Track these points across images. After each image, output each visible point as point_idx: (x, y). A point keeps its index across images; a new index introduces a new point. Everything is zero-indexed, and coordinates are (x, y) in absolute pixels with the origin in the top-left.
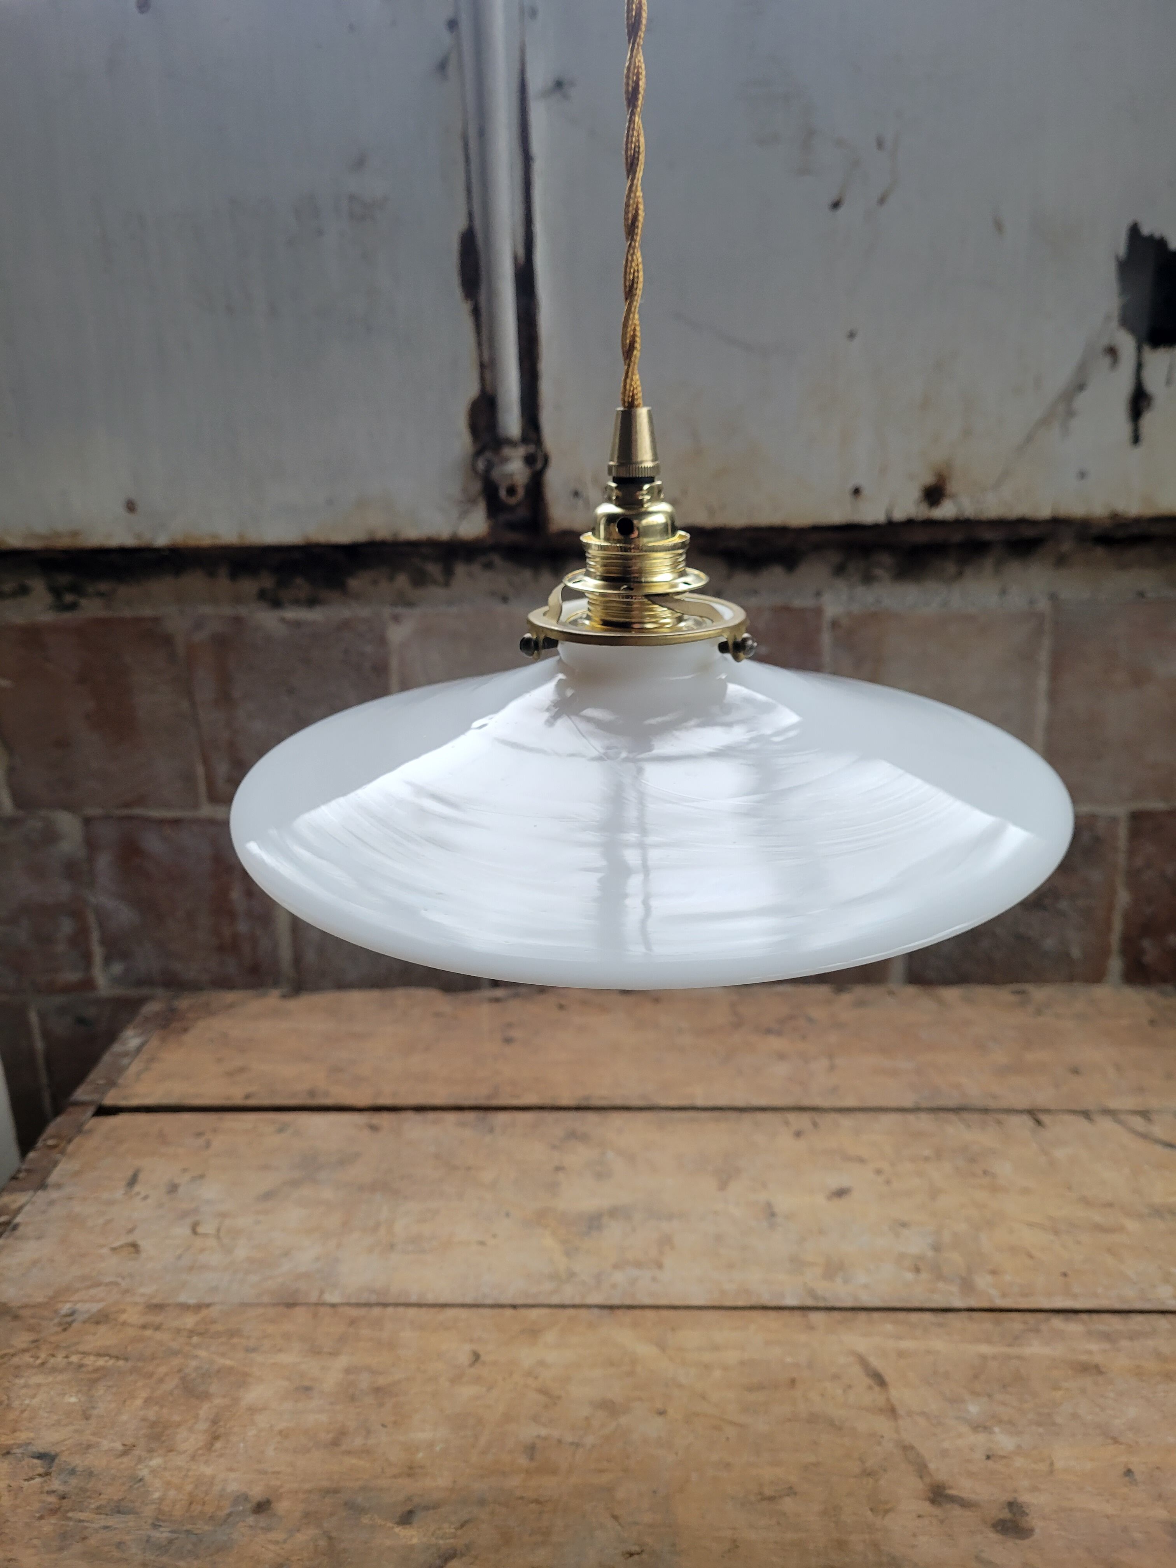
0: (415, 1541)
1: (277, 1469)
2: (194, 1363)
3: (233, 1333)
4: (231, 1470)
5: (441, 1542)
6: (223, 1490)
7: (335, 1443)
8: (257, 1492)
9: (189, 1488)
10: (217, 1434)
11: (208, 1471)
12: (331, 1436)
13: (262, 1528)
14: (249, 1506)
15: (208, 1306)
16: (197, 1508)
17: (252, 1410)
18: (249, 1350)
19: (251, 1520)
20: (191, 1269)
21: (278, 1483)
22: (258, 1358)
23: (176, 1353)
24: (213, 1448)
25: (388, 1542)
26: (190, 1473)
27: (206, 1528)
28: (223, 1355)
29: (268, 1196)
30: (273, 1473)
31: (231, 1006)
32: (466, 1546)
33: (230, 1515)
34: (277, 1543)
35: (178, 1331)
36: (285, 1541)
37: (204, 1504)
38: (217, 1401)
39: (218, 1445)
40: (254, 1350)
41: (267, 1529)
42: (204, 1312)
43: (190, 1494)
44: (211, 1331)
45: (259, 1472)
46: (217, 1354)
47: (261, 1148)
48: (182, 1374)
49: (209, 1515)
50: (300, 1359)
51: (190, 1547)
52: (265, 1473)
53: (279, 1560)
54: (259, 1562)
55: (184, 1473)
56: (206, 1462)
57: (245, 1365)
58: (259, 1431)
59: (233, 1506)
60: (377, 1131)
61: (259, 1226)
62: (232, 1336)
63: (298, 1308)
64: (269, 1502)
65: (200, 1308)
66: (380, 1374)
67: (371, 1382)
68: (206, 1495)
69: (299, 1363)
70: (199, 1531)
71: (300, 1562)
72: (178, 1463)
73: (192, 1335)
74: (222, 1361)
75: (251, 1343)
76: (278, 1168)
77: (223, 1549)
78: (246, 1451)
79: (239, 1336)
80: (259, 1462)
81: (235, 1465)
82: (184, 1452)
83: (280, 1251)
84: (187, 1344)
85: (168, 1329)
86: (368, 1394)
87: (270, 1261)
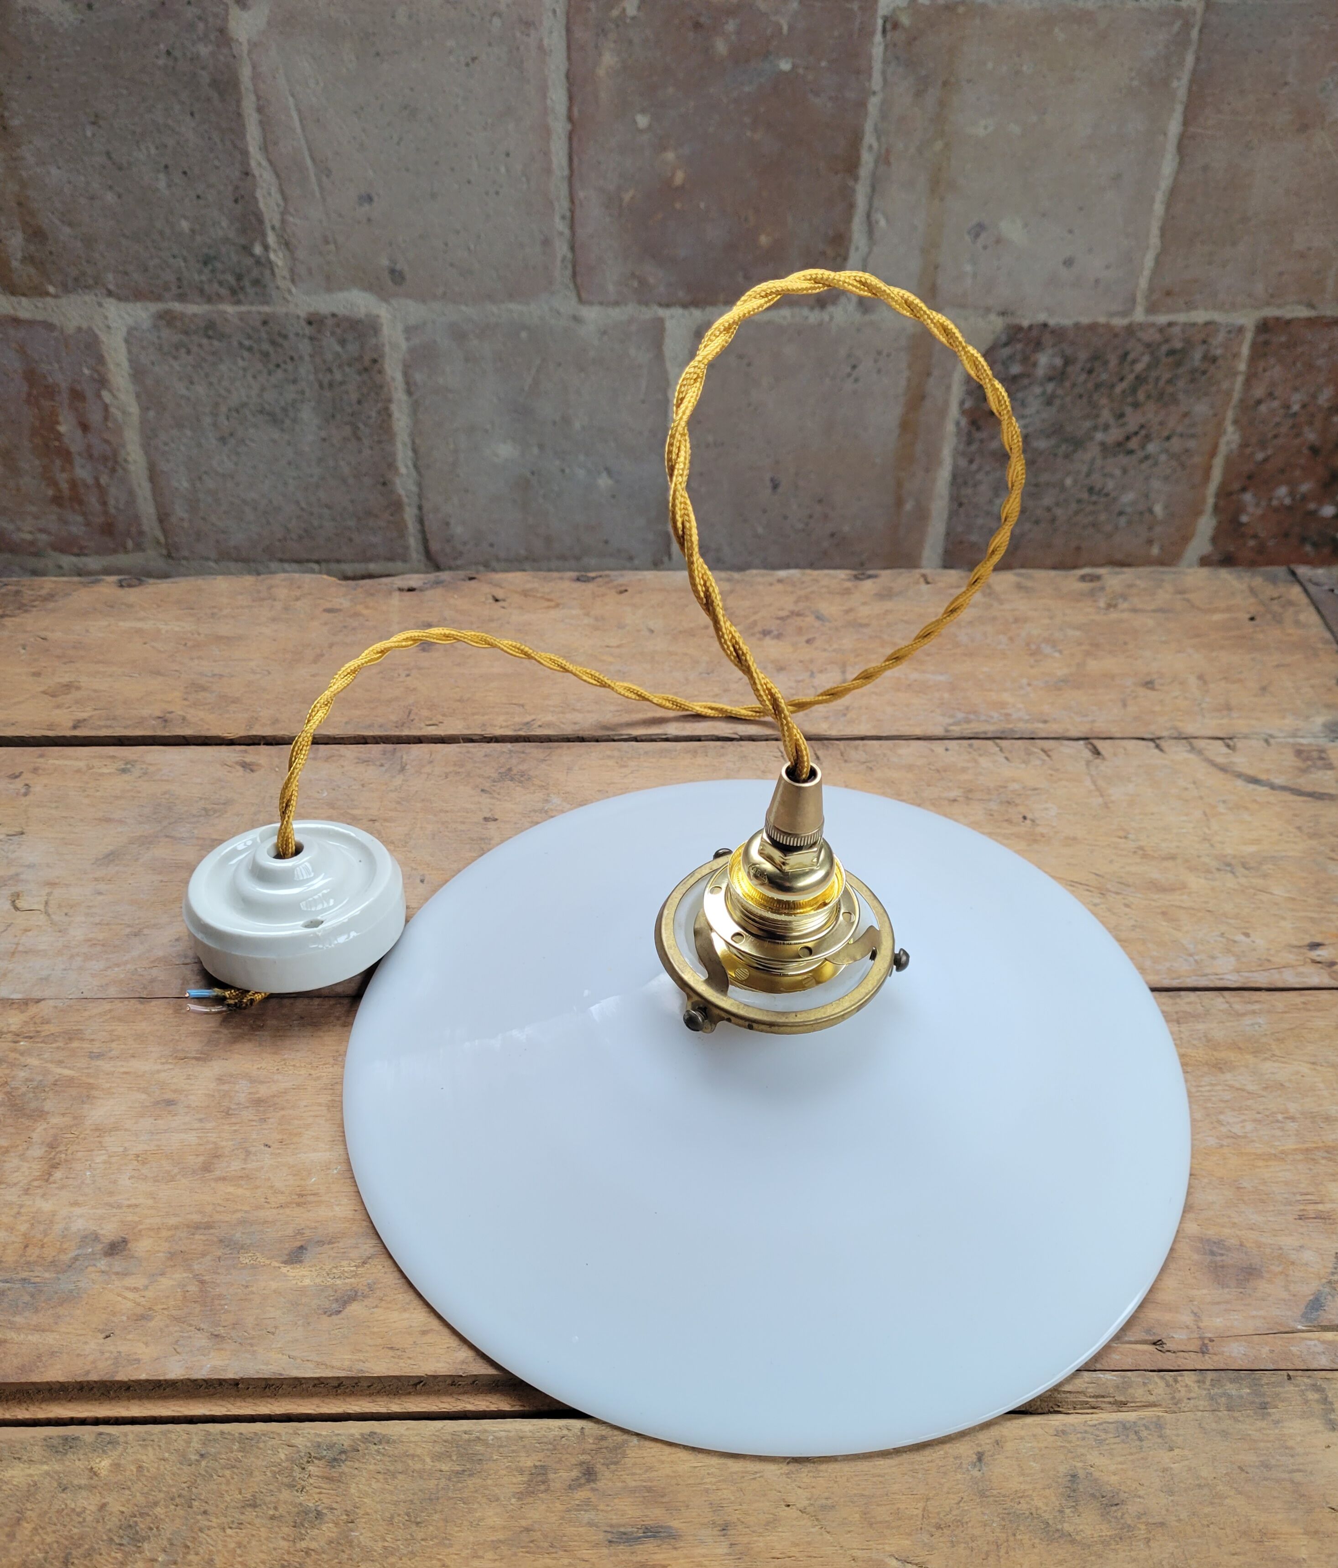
0: (307, 1282)
1: (134, 1201)
2: (22, 1074)
3: (72, 1036)
4: (76, 1204)
5: (338, 1282)
6: (67, 1228)
7: (207, 1168)
8: (110, 1230)
9: (23, 1228)
10: (57, 1161)
11: (46, 1206)
12: (201, 1159)
13: (117, 1273)
14: (99, 1247)
15: (38, 1001)
16: (33, 1253)
17: (100, 1130)
18: (94, 1056)
19: (103, 1264)
20: (13, 954)
21: (137, 1219)
22: (105, 1065)
24: (52, 1179)
25: (274, 1285)
26: (22, 1210)
27: (47, 1275)
28: (60, 1063)
29: (111, 857)
30: (129, 1206)
31: (50, 597)
32: (371, 1287)
33: (76, 1259)
34: (136, 1290)
36: (146, 1288)
37: (42, 1246)
38: (55, 1120)
39: (58, 1175)
40: (100, 1056)
41: (125, 1274)
42: (33, 1010)
43: (25, 1235)
44: (43, 1034)
45: (111, 1206)
46: (52, 1062)
47: (98, 794)
48: (8, 1089)
49: (50, 1259)
50: (160, 1067)
51: (27, 1298)
52: (119, 1207)
53: (139, 1310)
54: (114, 1314)
55: (16, 1210)
56: (43, 1196)
57: (88, 1075)
58: (110, 1157)
59: (80, 1247)
60: (252, 771)
61: (100, 898)
62: (70, 1039)
63: (154, 1003)
64: (125, 1241)
65: (26, 1004)
66: (262, 1082)
67: (250, 1093)
68: (45, 1236)
69: (158, 1072)
70: (38, 1280)
71: (166, 1312)
72: (8, 1198)
73: (18, 1039)
74: (59, 1070)
75: (96, 1048)
76: (121, 822)
77: (70, 1298)
78: (94, 1182)
79: (82, 1039)
80: (111, 1194)
81: (81, 1199)
82: (15, 1184)
83: (128, 930)
84: (14, 1050)
86: (247, 1107)
87: (117, 942)
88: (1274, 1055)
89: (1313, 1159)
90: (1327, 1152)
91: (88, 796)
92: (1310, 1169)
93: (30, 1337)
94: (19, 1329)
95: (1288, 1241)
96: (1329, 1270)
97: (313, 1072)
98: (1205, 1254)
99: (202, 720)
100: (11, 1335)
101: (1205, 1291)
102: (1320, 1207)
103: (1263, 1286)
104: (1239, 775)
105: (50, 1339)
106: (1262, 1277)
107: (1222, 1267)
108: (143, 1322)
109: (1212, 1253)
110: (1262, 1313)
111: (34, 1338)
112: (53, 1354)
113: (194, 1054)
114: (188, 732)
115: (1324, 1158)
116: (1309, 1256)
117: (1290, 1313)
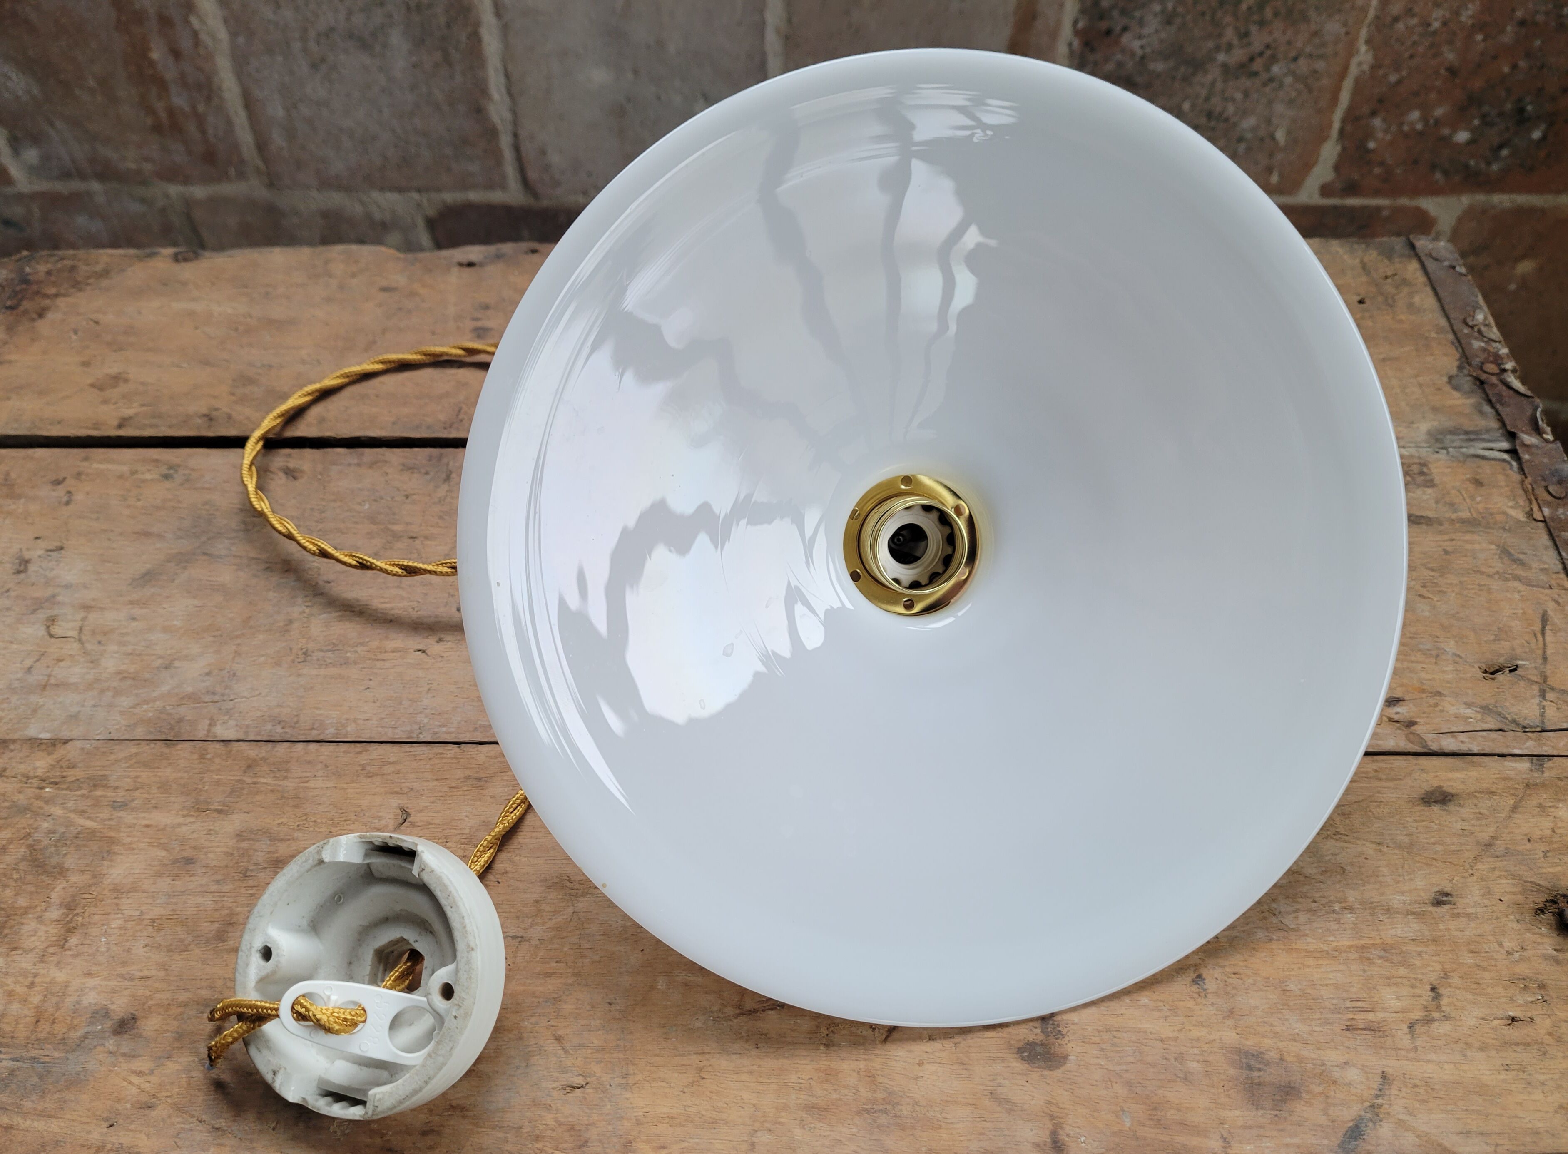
1: (146, 973)
2: (45, 825)
3: (97, 782)
4: (89, 974)
6: (78, 1002)
8: (120, 1006)
9: (36, 999)
10: (73, 924)
11: (60, 976)
12: (216, 926)
13: (124, 1055)
14: (109, 1023)
15: (66, 742)
16: (44, 1030)
17: (117, 891)
18: (117, 806)
19: (111, 1043)
20: (44, 687)
21: (148, 993)
22: (128, 817)
23: (23, 810)
24: (67, 945)
26: (37, 980)
27: (56, 1054)
28: (82, 813)
29: (147, 578)
30: (142, 978)
31: (105, 273)
33: (85, 1037)
34: (140, 1074)
35: (27, 778)
36: (152, 1072)
37: (53, 1022)
38: (75, 878)
39: (74, 940)
40: (123, 806)
41: (131, 1056)
42: (61, 751)
43: (37, 1007)
44: (69, 779)
45: (123, 977)
46: (74, 811)
47: (139, 504)
48: (30, 841)
49: (60, 1036)
50: (181, 820)
51: (35, 1079)
52: (131, 979)
53: (144, 1098)
54: (119, 1100)
55: (30, 979)
56: (58, 964)
57: (110, 828)
58: (125, 921)
59: (90, 1024)
60: (295, 478)
61: (134, 624)
62: (95, 786)
63: (181, 746)
64: (134, 1018)
65: (54, 745)
66: (282, 840)
67: (269, 852)
68: (58, 1009)
69: (180, 825)
70: (47, 1059)
71: (169, 1100)
72: (24, 965)
73: (44, 784)
74: (82, 821)
75: (120, 796)
76: (160, 536)
77: (75, 1082)
78: (109, 949)
79: (106, 787)
80: (124, 964)
81: (95, 969)
82: (32, 950)
83: (160, 661)
84: (38, 798)
85: (13, 777)
86: (265, 868)
87: (147, 676)
89: (1369, 959)
90: (1384, 950)
91: (129, 506)
92: (1364, 971)
93: (36, 1124)
94: (25, 1115)
95: (1332, 1057)
96: (1373, 1092)
98: (1241, 1068)
100: (17, 1120)
101: (1237, 1113)
102: (1371, 1016)
103: (1300, 1109)
105: (55, 1126)
106: (1300, 1098)
107: (1259, 1084)
108: (147, 1112)
109: (1250, 1068)
110: (1296, 1140)
111: (39, 1125)
112: (57, 1142)
113: (216, 807)
115: (1380, 957)
116: (1353, 1074)
117: (1326, 1142)
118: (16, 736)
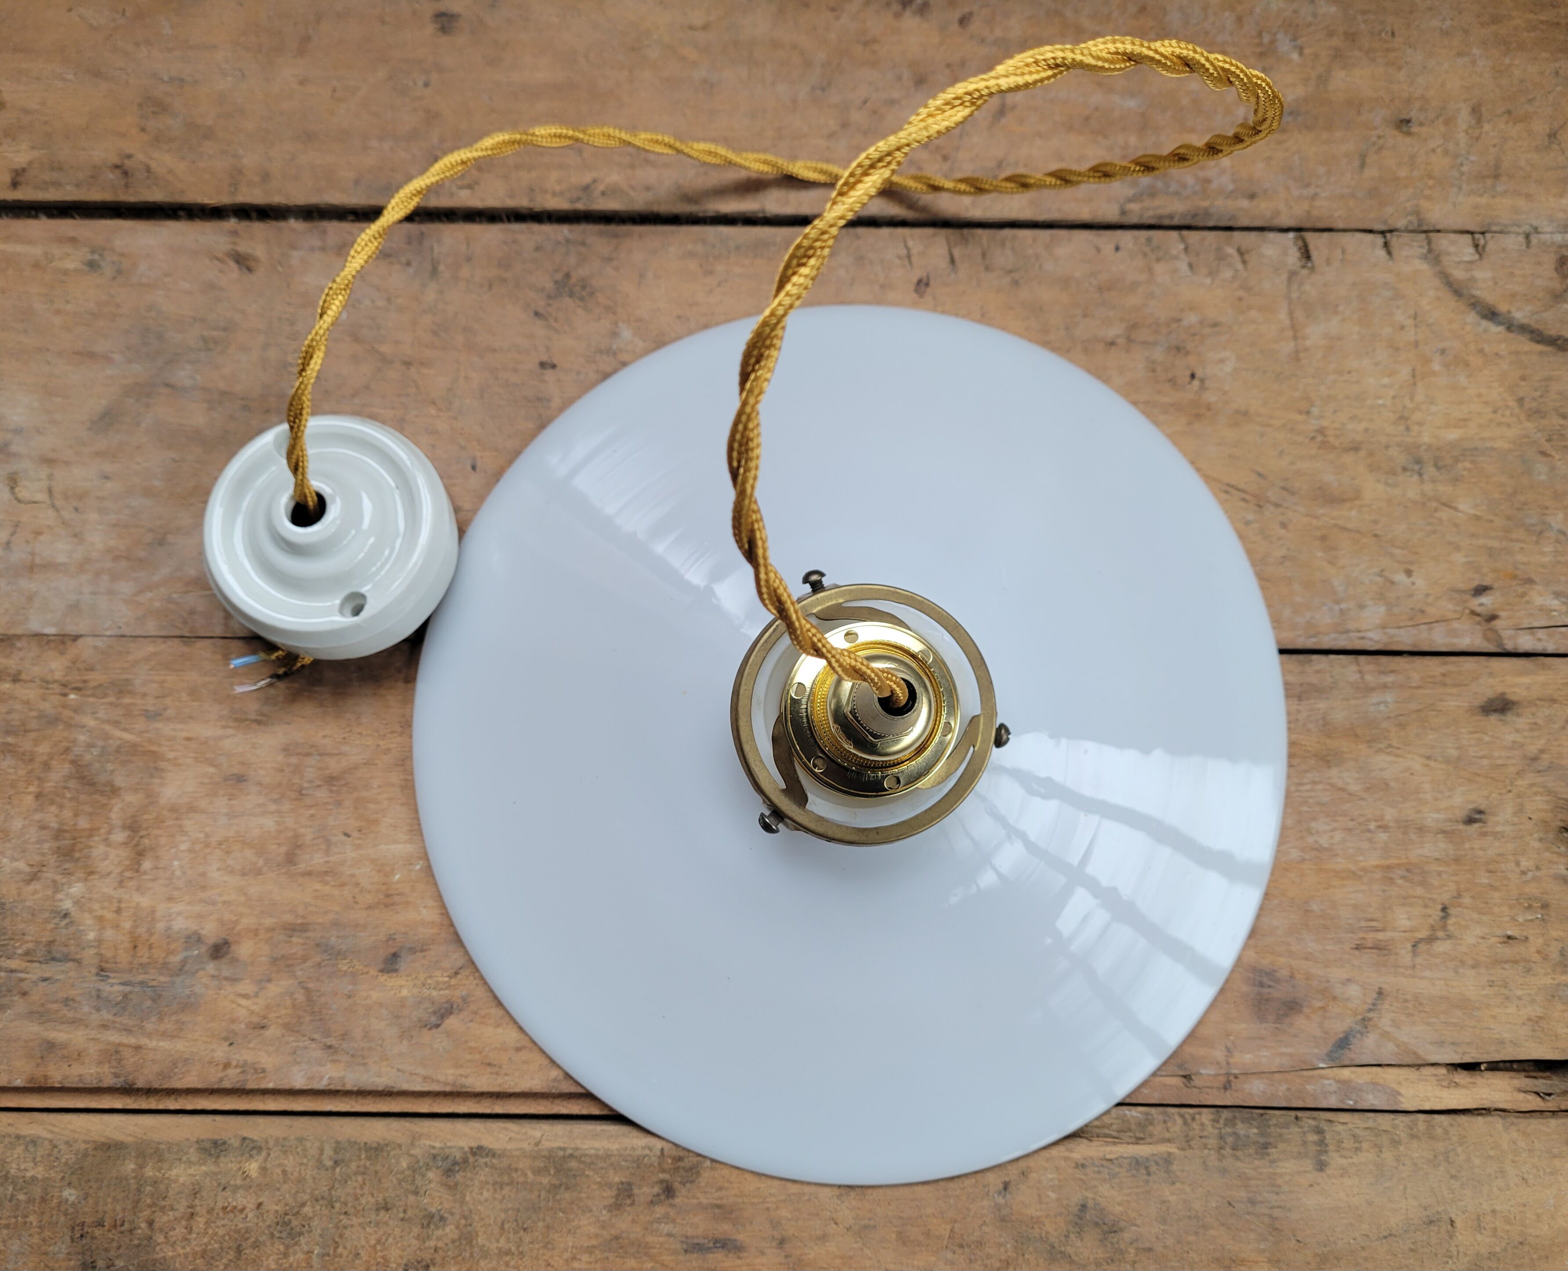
0: (405, 992)
1: (226, 898)
2: (82, 738)
3: (121, 688)
4: (170, 899)
5: (434, 993)
6: (169, 928)
7: (290, 859)
8: (210, 931)
9: (127, 925)
10: (141, 847)
11: (145, 901)
12: (283, 849)
13: (226, 979)
14: (204, 949)
15: (76, 638)
16: (144, 955)
17: (176, 811)
18: (150, 715)
19: (211, 967)
20: (31, 568)
21: (234, 918)
22: (166, 729)
23: (54, 721)
24: (142, 869)
25: (375, 996)
26: (123, 905)
27: (162, 979)
28: (116, 724)
29: (108, 420)
30: (224, 902)
32: (464, 999)
33: (184, 962)
34: (246, 996)
35: (46, 682)
36: (256, 995)
37: (150, 947)
38: (129, 798)
39: (147, 864)
40: (156, 716)
41: (234, 980)
42: (73, 650)
43: (131, 933)
44: (92, 684)
45: (206, 902)
46: (108, 722)
47: (69, 307)
48: (71, 757)
49: (161, 961)
50: (221, 732)
51: (148, 1003)
52: (214, 903)
53: (255, 1019)
54: (233, 1022)
55: (115, 905)
56: (138, 889)
57: (150, 741)
58: (193, 843)
59: (187, 949)
60: (250, 270)
61: (109, 485)
62: (120, 692)
63: (200, 644)
64: (226, 943)
65: (64, 642)
66: (331, 755)
67: (320, 769)
68: (151, 934)
69: (221, 738)
70: (154, 983)
71: (280, 1021)
72: (105, 890)
73: (66, 691)
74: (118, 733)
75: (150, 704)
76: (107, 359)
77: (188, 1005)
78: (184, 873)
79: (131, 693)
80: (203, 888)
81: (176, 894)
82: (110, 873)
83: (151, 536)
84: (64, 706)
85: (31, 681)
86: (319, 786)
87: (142, 554)
88: (1390, 746)
89: (1391, 879)
90: (1408, 870)
91: (58, 312)
92: (1384, 891)
93: (162, 1044)
94: (149, 1036)
95: (1337, 974)
96: (1367, 1007)
97: (381, 743)
98: (1254, 985)
99: (170, 171)
100: (144, 1041)
101: (1243, 1026)
102: (1381, 936)
103: (1300, 1022)
104: (1475, 304)
105: (180, 1046)
106: (1301, 1012)
107: (1267, 1000)
108: (262, 1032)
109: (1261, 985)
110: (1290, 1050)
111: (164, 1044)
112: (186, 1060)
113: (253, 716)
114: (157, 196)
115: (1403, 877)
116: (1354, 991)
117: (1316, 1051)
118: (18, 631)
